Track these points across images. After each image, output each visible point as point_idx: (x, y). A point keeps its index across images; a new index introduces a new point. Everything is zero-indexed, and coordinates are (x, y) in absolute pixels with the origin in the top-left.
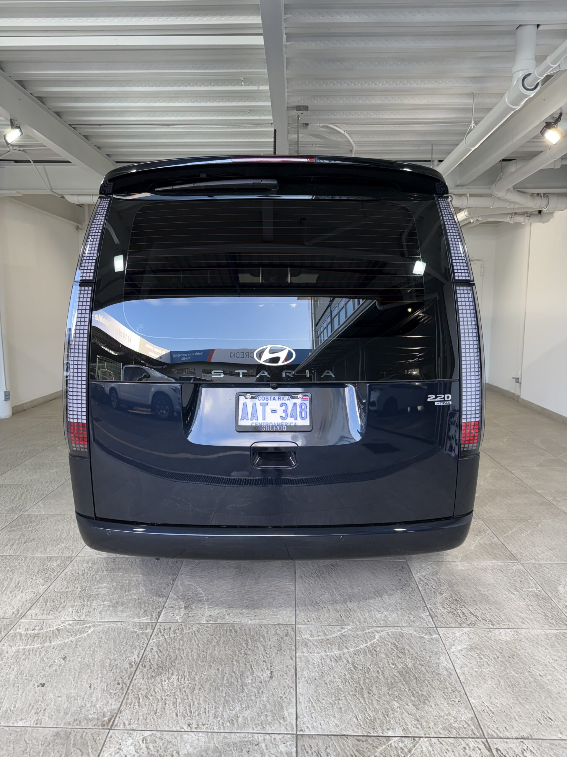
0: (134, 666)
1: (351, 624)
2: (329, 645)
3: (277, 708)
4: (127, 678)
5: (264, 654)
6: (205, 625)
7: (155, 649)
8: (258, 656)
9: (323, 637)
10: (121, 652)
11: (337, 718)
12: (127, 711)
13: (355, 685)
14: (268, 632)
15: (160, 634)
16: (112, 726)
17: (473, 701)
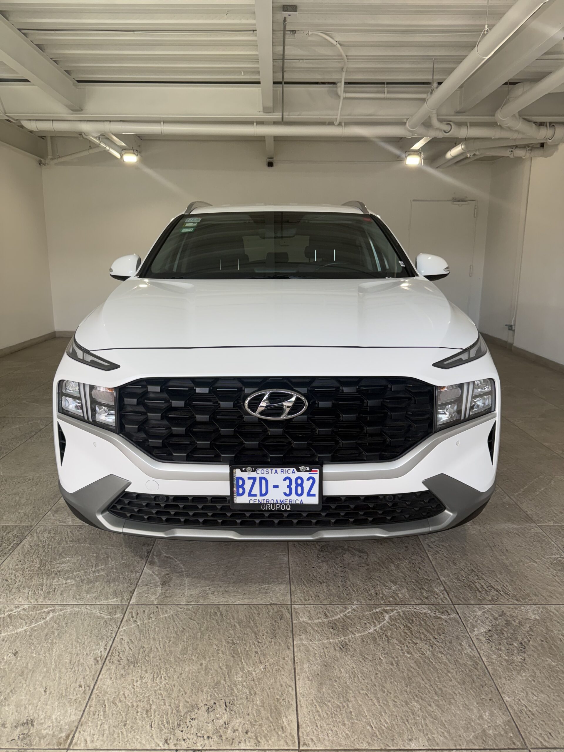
0: (100, 662)
1: (355, 602)
2: (332, 630)
3: (273, 715)
4: (91, 679)
5: (256, 643)
6: (185, 607)
7: (126, 639)
8: (248, 645)
9: (325, 620)
10: (84, 643)
11: (347, 726)
12: (90, 724)
13: (366, 681)
14: (259, 614)
15: (131, 619)
16: (70, 745)
17: (508, 699)
